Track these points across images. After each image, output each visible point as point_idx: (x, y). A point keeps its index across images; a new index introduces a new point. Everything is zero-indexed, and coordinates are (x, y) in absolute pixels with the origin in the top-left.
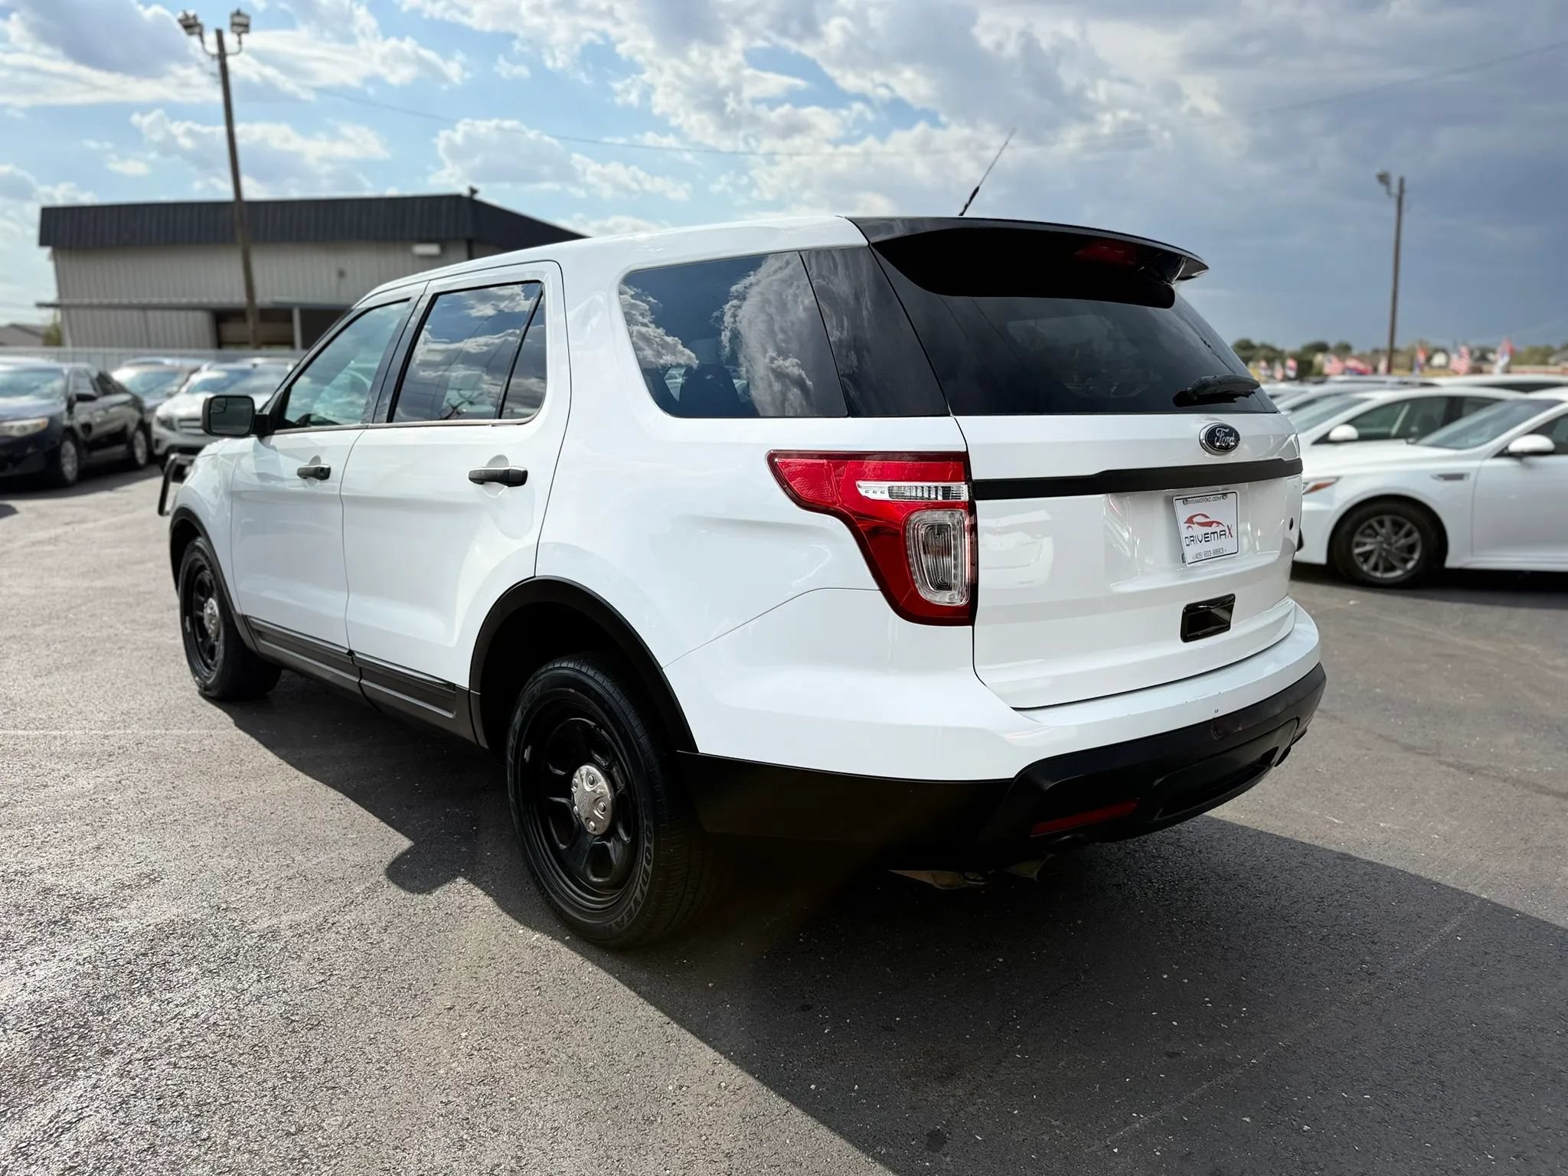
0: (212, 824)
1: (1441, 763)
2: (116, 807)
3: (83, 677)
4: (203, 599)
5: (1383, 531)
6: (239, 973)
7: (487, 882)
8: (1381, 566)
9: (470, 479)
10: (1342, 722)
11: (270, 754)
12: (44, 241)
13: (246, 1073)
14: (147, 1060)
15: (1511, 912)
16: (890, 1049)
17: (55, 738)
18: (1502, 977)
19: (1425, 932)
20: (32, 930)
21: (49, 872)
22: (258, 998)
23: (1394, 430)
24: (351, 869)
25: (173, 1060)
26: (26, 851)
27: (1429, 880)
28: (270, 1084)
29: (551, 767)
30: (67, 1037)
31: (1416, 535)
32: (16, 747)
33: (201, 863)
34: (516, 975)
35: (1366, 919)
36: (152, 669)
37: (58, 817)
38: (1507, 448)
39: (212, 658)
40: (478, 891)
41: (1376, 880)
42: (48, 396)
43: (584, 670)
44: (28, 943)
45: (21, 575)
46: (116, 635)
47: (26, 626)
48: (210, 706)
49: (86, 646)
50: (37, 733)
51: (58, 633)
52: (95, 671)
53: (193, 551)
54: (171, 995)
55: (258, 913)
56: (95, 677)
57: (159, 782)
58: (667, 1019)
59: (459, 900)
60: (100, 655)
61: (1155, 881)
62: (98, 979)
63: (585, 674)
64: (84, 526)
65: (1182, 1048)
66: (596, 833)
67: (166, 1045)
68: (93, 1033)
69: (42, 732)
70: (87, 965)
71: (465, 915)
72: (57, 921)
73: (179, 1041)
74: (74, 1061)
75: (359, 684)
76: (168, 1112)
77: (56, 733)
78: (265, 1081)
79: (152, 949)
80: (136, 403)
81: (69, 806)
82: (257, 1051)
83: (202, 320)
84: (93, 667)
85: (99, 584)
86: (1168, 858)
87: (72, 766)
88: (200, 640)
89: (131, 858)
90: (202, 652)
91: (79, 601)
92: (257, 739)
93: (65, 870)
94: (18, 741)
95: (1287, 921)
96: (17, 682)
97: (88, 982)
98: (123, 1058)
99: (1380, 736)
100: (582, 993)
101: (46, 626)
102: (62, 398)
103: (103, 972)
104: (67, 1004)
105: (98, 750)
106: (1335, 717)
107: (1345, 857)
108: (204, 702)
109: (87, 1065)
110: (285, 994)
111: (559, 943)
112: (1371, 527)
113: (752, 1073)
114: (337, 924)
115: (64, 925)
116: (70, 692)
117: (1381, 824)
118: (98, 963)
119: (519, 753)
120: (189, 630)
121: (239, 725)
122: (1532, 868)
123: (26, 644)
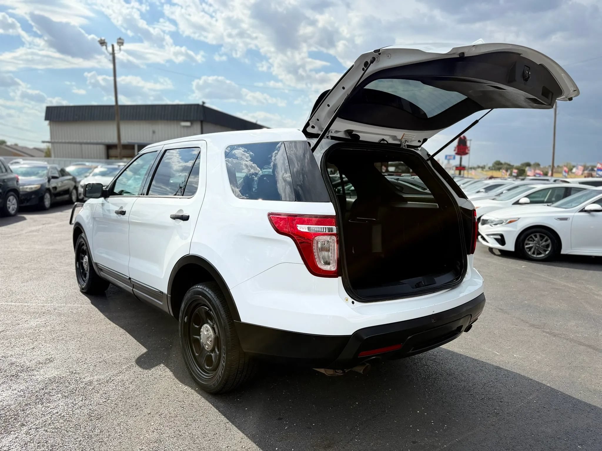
0: (76, 340)
1: (544, 332)
2: (43, 333)
3: (39, 283)
4: (83, 256)
5: (536, 239)
6: (75, 397)
7: (171, 366)
8: (536, 253)
9: (171, 218)
10: (508, 314)
11: (102, 314)
12: (47, 118)
13: (71, 435)
14: (37, 428)
15: (557, 392)
16: (308, 436)
17: (25, 306)
18: (548, 417)
19: (522, 398)
20: (4, 378)
21: (14, 357)
22: (81, 407)
23: (546, 200)
24: (123, 359)
25: (46, 429)
26: (7, 348)
27: (528, 378)
28: (79, 440)
29: (194, 324)
30: (10, 419)
31: (549, 241)
32: (10, 309)
33: (69, 355)
34: (176, 402)
35: (500, 392)
36: (65, 281)
37: (21, 336)
38: (584, 208)
39: (85, 278)
40: (168, 370)
41: (508, 377)
42: (41, 176)
43: (205, 289)
44: (2, 383)
45: (23, 244)
46: (54, 267)
47: (22, 263)
48: (83, 295)
49: (42, 271)
50: (19, 304)
51: (33, 266)
52: (44, 281)
53: (80, 238)
54: (50, 404)
55: (86, 375)
56: (43, 283)
57: (60, 324)
58: (228, 421)
59: (160, 373)
60: (47, 275)
61: (423, 374)
62: (25, 398)
63: (205, 291)
64: (50, 225)
65: (419, 440)
66: (208, 350)
67: (45, 423)
68: (19, 418)
69: (21, 304)
70: (22, 392)
71: (161, 378)
72: (14, 375)
73: (49, 422)
74: (11, 428)
75: (132, 290)
76: (41, 448)
77: (26, 304)
78: (77, 438)
79: (46, 387)
80: (74, 179)
81: (25, 332)
82: (77, 427)
83: (102, 148)
84: (44, 279)
85: (51, 248)
86: (429, 366)
87: (29, 317)
88: (81, 271)
89: (44, 353)
90: (82, 275)
91: (43, 254)
92: (98, 309)
93: (20, 356)
94: (12, 307)
95: (470, 392)
96: (15, 284)
97: (21, 399)
98: (28, 428)
99: (522, 320)
100: (198, 410)
101: (29, 264)
102: (46, 177)
103: (27, 395)
104: (12, 406)
105: (40, 311)
106: (506, 312)
107: (498, 368)
108: (81, 294)
109: (15, 429)
110: (90, 406)
111: (193, 391)
112: (531, 237)
113: (255, 443)
114: (115, 380)
115: (16, 377)
116: (33, 289)
117: (515, 355)
118: (26, 391)
119: (183, 319)
120: (78, 267)
121: (92, 303)
122: (570, 374)
123: (21, 270)
